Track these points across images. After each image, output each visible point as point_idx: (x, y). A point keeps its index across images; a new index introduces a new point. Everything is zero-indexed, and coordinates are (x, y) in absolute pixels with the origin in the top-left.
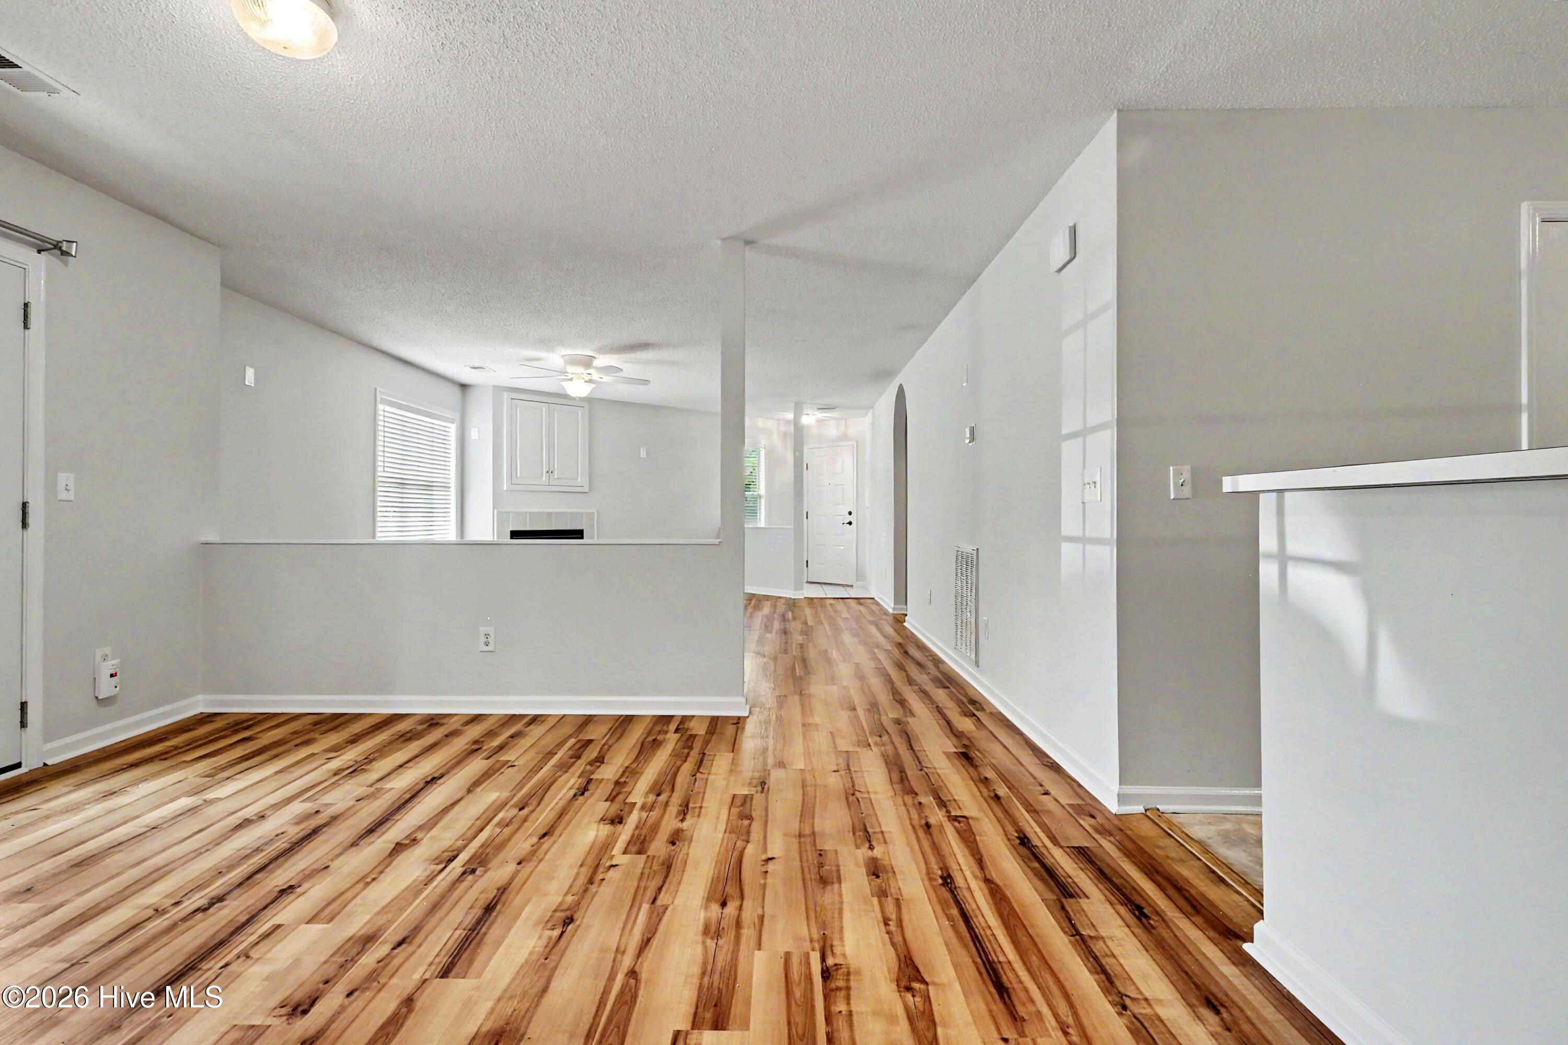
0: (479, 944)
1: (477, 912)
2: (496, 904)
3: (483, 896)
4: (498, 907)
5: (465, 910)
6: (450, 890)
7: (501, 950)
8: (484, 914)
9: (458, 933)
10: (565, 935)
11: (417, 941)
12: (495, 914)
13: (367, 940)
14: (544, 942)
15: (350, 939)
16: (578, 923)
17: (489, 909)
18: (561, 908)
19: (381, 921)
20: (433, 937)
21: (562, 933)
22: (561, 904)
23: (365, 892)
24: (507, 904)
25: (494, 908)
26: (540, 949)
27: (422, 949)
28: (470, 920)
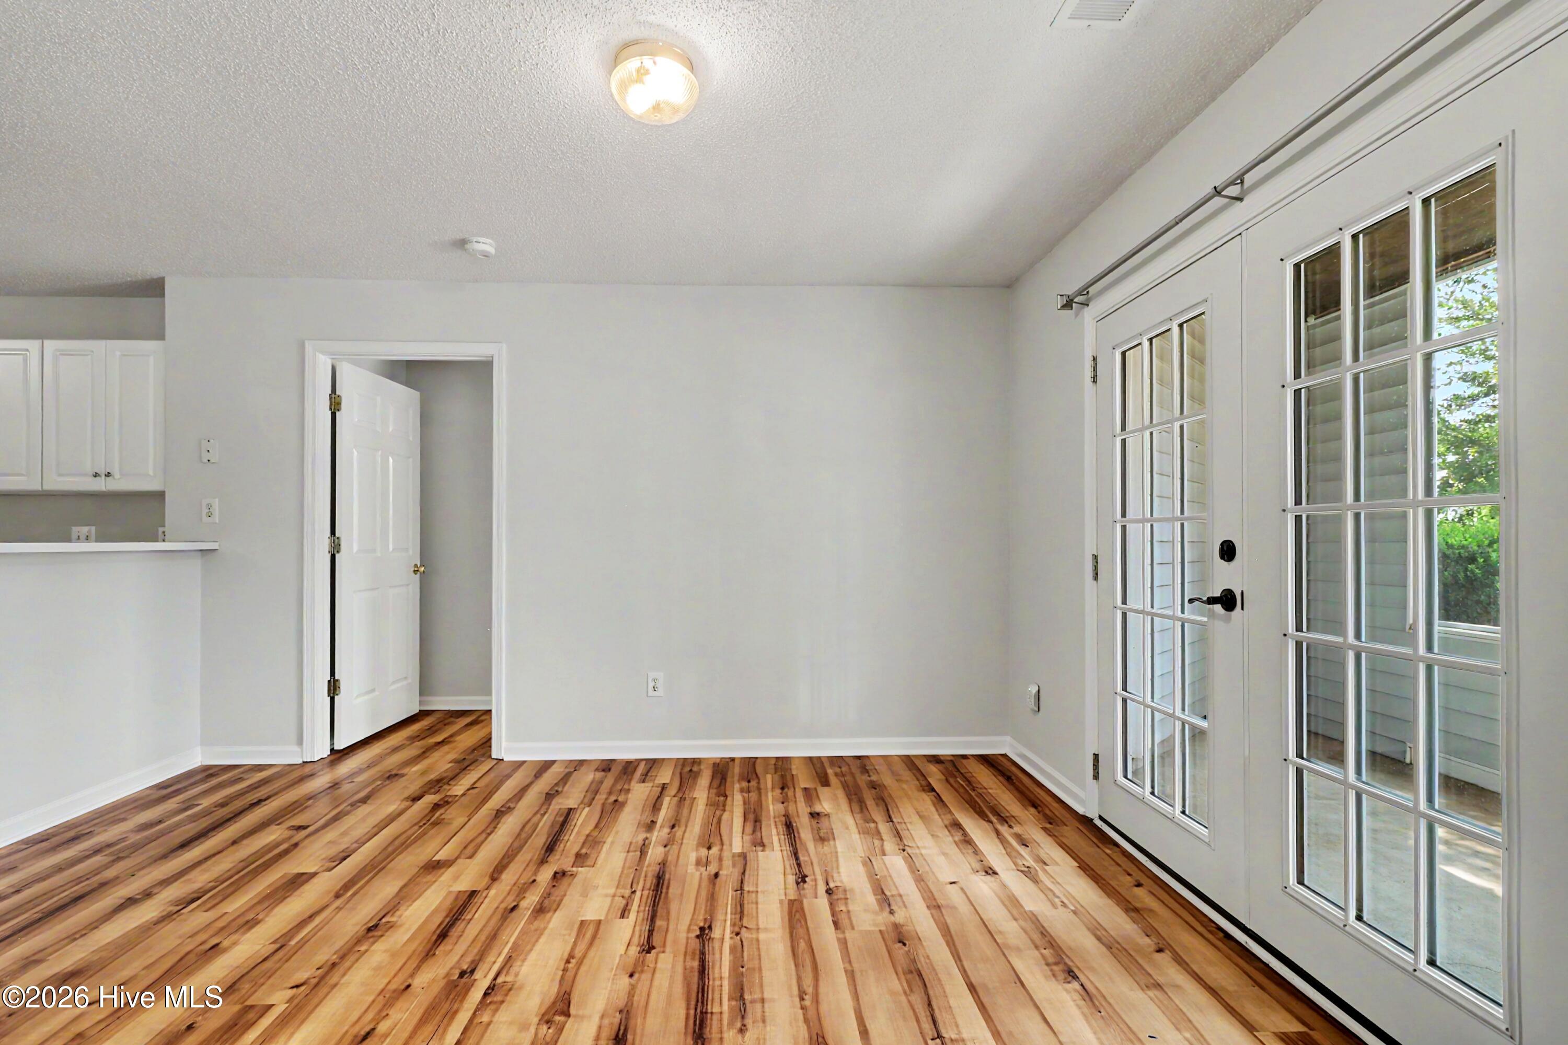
0: (451, 910)
1: (454, 933)
2: (436, 941)
3: (449, 947)
4: (435, 937)
5: (465, 935)
6: (485, 950)
7: (433, 907)
8: (448, 931)
9: (469, 917)
10: (378, 918)
11: (501, 910)
12: (438, 932)
13: (540, 910)
14: (398, 913)
15: (555, 911)
16: (365, 927)
17: (443, 935)
18: (375, 939)
19: (536, 924)
20: (490, 912)
21: (380, 920)
22: (374, 943)
23: (568, 948)
24: (426, 941)
25: (439, 936)
26: (402, 908)
27: (496, 905)
28: (460, 926)
